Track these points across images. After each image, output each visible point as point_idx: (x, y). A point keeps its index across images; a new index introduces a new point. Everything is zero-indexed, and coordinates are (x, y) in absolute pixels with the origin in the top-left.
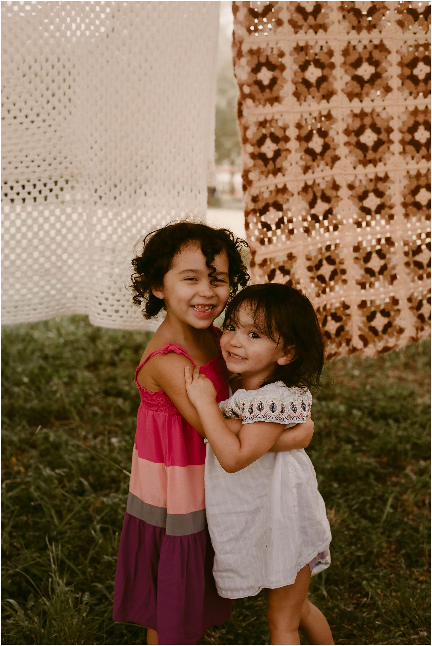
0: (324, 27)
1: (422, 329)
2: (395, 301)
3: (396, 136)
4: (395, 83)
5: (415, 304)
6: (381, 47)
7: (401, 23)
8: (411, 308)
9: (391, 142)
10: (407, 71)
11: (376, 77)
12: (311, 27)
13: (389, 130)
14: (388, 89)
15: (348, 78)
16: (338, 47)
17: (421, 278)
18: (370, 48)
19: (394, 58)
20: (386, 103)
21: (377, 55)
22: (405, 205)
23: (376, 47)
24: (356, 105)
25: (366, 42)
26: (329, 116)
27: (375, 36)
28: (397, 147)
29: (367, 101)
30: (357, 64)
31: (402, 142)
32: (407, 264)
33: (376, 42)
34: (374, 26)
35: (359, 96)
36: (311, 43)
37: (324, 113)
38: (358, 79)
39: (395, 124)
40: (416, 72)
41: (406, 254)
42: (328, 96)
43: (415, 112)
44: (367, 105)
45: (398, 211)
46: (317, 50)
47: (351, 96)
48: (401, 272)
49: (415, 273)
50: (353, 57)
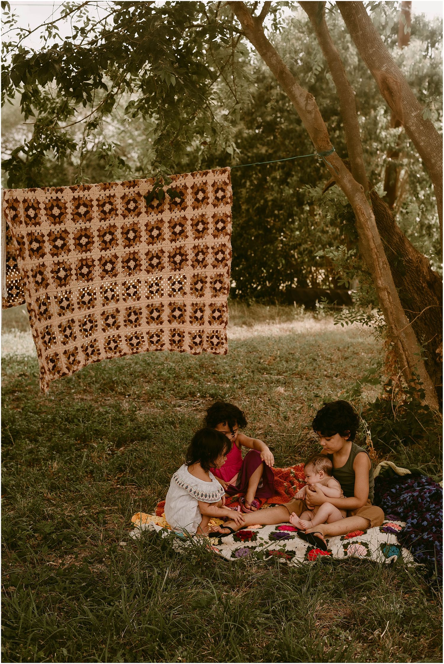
0: (39, 224)
1: (88, 360)
2: (76, 348)
3: (73, 272)
4: (72, 247)
5: (84, 349)
6: (65, 231)
7: (73, 219)
8: (83, 351)
9: (71, 275)
10: (77, 242)
11: (64, 245)
12: (33, 224)
13: (71, 269)
14: (69, 251)
15: (51, 247)
16: (46, 233)
17: (87, 336)
18: (60, 232)
19: (71, 236)
20: (69, 257)
21: (64, 235)
22: (78, 303)
23: (63, 231)
24: (56, 259)
25: (58, 229)
26: (43, 265)
27: (62, 227)
28: (74, 277)
29: (60, 257)
30: (55, 240)
31: (76, 274)
32: (81, 331)
33: (63, 229)
34: (62, 222)
35: (57, 255)
36: (34, 231)
37: (41, 264)
38: (55, 247)
39: (73, 266)
40: (81, 242)
41: (80, 326)
42: (43, 256)
43: (82, 260)
44: (60, 259)
45: (76, 306)
46: (36, 234)
47: (53, 255)
48: (78, 334)
49: (84, 334)
50: (53, 237)
